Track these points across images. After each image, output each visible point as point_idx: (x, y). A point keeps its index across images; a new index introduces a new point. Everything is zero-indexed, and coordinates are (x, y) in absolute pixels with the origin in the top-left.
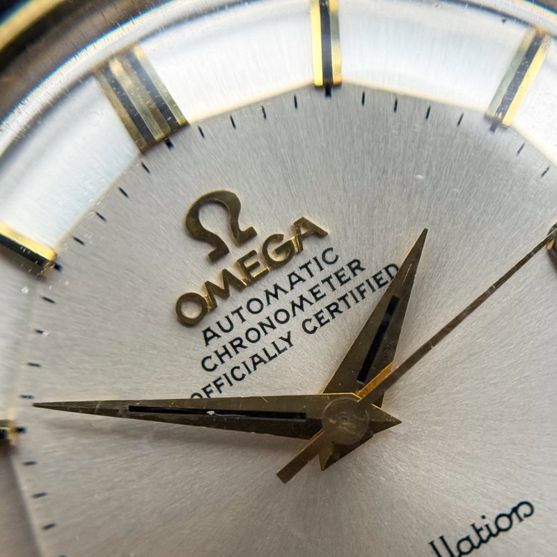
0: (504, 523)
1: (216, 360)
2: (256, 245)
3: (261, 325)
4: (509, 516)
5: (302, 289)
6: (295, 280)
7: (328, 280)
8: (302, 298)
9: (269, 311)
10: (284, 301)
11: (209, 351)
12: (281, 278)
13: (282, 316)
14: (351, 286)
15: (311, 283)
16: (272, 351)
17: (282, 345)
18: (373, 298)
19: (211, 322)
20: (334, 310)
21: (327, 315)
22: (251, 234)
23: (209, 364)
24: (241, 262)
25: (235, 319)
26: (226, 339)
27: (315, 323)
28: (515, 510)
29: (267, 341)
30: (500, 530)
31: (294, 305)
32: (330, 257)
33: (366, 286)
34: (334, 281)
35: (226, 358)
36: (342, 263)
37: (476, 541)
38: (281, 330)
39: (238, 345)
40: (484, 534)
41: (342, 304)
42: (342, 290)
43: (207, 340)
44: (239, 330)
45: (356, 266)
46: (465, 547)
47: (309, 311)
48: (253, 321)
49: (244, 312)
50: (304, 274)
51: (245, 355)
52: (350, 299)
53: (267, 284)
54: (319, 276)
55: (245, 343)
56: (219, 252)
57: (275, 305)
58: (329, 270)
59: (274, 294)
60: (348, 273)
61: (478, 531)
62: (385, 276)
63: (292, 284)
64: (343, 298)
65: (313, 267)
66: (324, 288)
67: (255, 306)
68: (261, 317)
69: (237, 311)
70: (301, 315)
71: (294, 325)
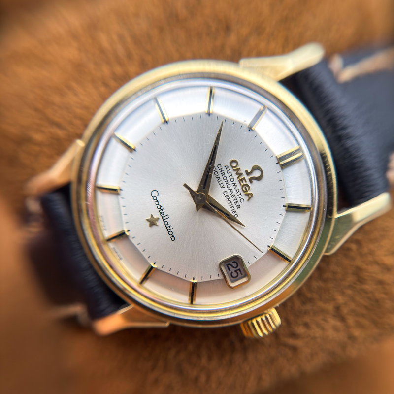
0: (171, 233)
1: (220, 168)
2: (248, 183)
3: (227, 181)
4: (172, 235)
5: (235, 192)
6: (237, 191)
7: (236, 199)
8: (233, 192)
9: (231, 183)
10: (232, 187)
11: (223, 167)
12: (239, 187)
13: (229, 186)
14: (234, 205)
15: (236, 195)
16: (220, 183)
17: (222, 185)
18: (230, 210)
19: (230, 168)
20: (228, 200)
21: (227, 198)
22: (251, 182)
23: (219, 166)
24: (244, 179)
25: (230, 174)
26: (225, 171)
27: (226, 194)
28: (173, 236)
29: (223, 181)
30: (169, 232)
31: (231, 190)
32: (242, 201)
33: (233, 209)
34: (236, 201)
35: (220, 171)
36: (240, 203)
37: (167, 226)
38: (225, 186)
39: (223, 174)
40: (168, 228)
41: (230, 202)
42: (233, 202)
43: (225, 167)
44: (227, 175)
45: (239, 207)
46: (166, 223)
47: (229, 193)
48: (229, 179)
49: (231, 177)
50: (239, 193)
51: (220, 175)
52: (231, 204)
53: (238, 184)
54: (238, 197)
55: (223, 176)
56: (248, 173)
57: (232, 185)
58: (239, 200)
59: (235, 185)
60: (237, 205)
61: (169, 227)
62: (235, 214)
63: (236, 190)
64: (231, 202)
65: (240, 196)
66: (234, 198)
67: (232, 180)
68: (229, 181)
69: (232, 175)
70: (228, 191)
71: (226, 189)
